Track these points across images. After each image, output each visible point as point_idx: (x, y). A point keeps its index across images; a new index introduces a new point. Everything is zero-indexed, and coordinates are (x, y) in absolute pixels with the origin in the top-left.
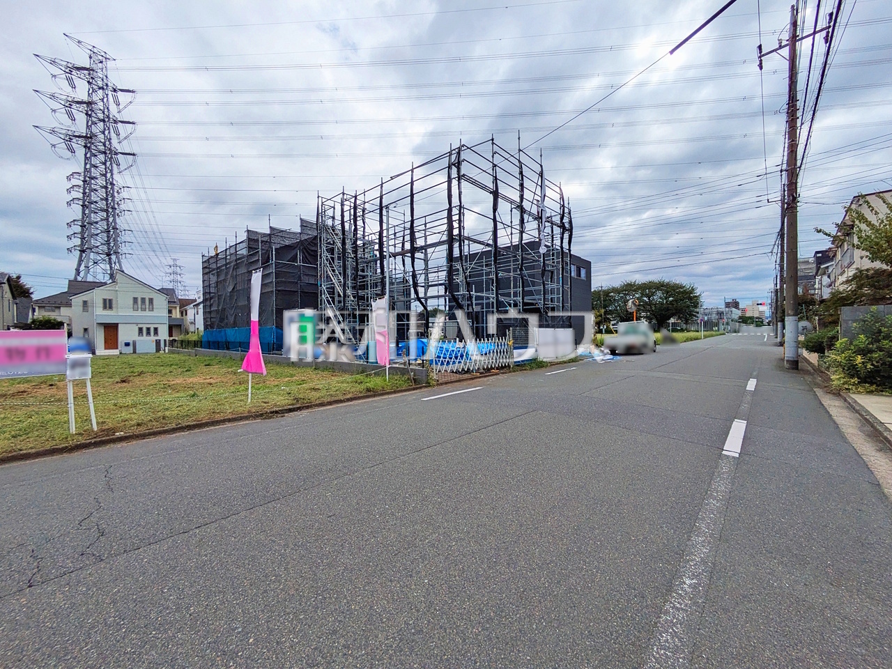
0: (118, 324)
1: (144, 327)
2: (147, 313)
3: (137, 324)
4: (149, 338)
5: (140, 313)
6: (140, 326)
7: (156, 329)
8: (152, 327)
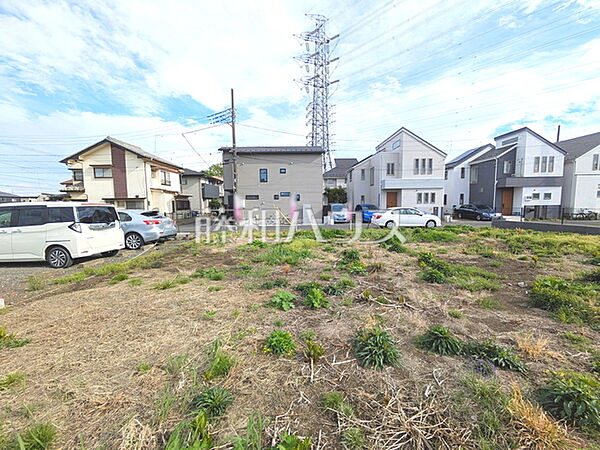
0: (401, 189)
1: (423, 192)
2: (426, 177)
3: (417, 189)
4: (425, 205)
5: (420, 177)
6: (419, 192)
7: (433, 195)
8: (430, 192)
